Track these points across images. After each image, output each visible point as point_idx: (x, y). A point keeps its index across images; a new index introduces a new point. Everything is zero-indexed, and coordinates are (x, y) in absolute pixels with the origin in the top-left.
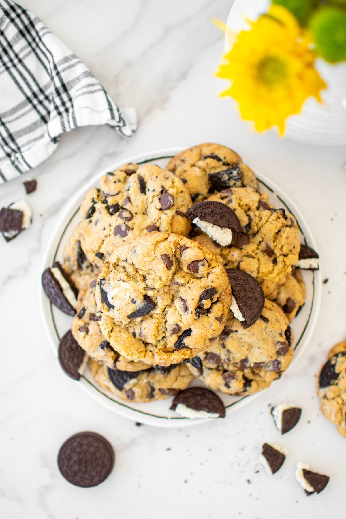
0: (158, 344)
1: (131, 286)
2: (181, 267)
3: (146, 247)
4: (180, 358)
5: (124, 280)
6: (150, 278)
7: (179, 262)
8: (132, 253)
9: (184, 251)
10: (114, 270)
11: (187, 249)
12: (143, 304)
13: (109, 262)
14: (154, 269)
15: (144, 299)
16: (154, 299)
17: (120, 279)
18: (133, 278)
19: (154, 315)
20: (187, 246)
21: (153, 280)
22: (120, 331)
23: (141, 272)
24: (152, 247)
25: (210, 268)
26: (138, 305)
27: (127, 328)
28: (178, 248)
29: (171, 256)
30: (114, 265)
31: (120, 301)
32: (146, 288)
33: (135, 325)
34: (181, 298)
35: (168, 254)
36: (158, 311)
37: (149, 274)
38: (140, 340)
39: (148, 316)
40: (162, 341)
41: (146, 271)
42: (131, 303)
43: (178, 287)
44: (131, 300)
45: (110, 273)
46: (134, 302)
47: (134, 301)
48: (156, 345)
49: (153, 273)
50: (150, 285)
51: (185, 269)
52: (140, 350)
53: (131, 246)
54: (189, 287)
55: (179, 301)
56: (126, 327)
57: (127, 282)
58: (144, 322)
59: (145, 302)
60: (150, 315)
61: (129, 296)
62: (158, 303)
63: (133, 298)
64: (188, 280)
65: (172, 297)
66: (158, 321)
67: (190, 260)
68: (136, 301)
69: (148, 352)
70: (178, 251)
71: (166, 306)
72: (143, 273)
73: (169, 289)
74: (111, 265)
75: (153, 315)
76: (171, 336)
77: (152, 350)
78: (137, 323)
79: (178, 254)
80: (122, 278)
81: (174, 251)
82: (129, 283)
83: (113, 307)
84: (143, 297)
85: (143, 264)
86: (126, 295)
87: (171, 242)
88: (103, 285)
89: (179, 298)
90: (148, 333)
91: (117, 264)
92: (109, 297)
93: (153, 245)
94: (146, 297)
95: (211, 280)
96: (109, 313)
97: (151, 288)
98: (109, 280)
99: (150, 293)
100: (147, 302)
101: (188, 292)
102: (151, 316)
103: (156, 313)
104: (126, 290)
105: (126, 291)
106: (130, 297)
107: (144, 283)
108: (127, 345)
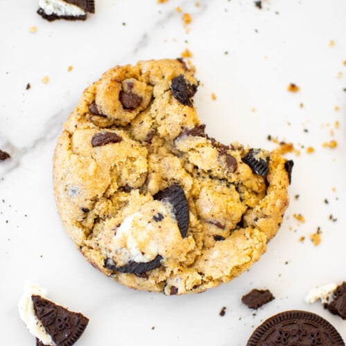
0: (247, 203)
1: (131, 214)
2: (124, 125)
3: (70, 168)
4: (281, 172)
5: (117, 223)
6: (127, 176)
7: (116, 125)
8: (75, 196)
9: (98, 108)
10: (97, 239)
11: (97, 102)
12: (168, 204)
13: (82, 245)
14: (113, 165)
15: (160, 200)
16: (165, 185)
17: (114, 232)
18: (119, 210)
19: (193, 192)
20: (91, 102)
21: (130, 172)
22: (206, 260)
23: (112, 191)
24: (74, 157)
25: (140, 78)
26: (168, 213)
27: (204, 247)
28: (90, 118)
29: (99, 132)
30: (88, 238)
31: (152, 241)
32: (142, 189)
33: (202, 231)
34: (176, 138)
35: (93, 134)
36: (188, 182)
37: (119, 178)
38: (232, 231)
39: (192, 205)
40: (242, 195)
41: (112, 182)
42: (160, 223)
43: (157, 139)
44: (154, 221)
45: (99, 246)
46: (159, 218)
47: (157, 216)
48: (247, 207)
49: (118, 169)
50: (138, 182)
51: (129, 116)
52: (248, 235)
53: (63, 197)
54: (162, 119)
55: (180, 142)
56: (201, 248)
57: (122, 221)
58: (201, 214)
59: (166, 199)
60: (191, 199)
61: (146, 223)
62: (174, 179)
63: (152, 217)
64: (149, 118)
65: (171, 155)
66: (205, 188)
67: (115, 101)
68: (160, 215)
69: (258, 223)
70: (95, 118)
71: (183, 167)
72: (114, 187)
73: (155, 155)
74: (87, 242)
75: (192, 195)
76: (238, 173)
77: (254, 217)
78: (200, 226)
79: (101, 121)
80: (113, 227)
81: (91, 125)
82: (125, 216)
83: (159, 257)
84: (156, 201)
85: (98, 181)
86: (144, 228)
87: (76, 126)
88: (115, 263)
89: (176, 142)
90: (222, 212)
91: (88, 231)
92: (139, 259)
93: (72, 155)
94: (158, 196)
95: (160, 79)
96: (167, 269)
97: (145, 182)
98: (110, 251)
99: (153, 186)
100: (166, 197)
101: (169, 122)
102: (195, 198)
103: (190, 188)
104: (135, 224)
105: (136, 225)
106: (149, 222)
107: (133, 192)
108: (232, 254)
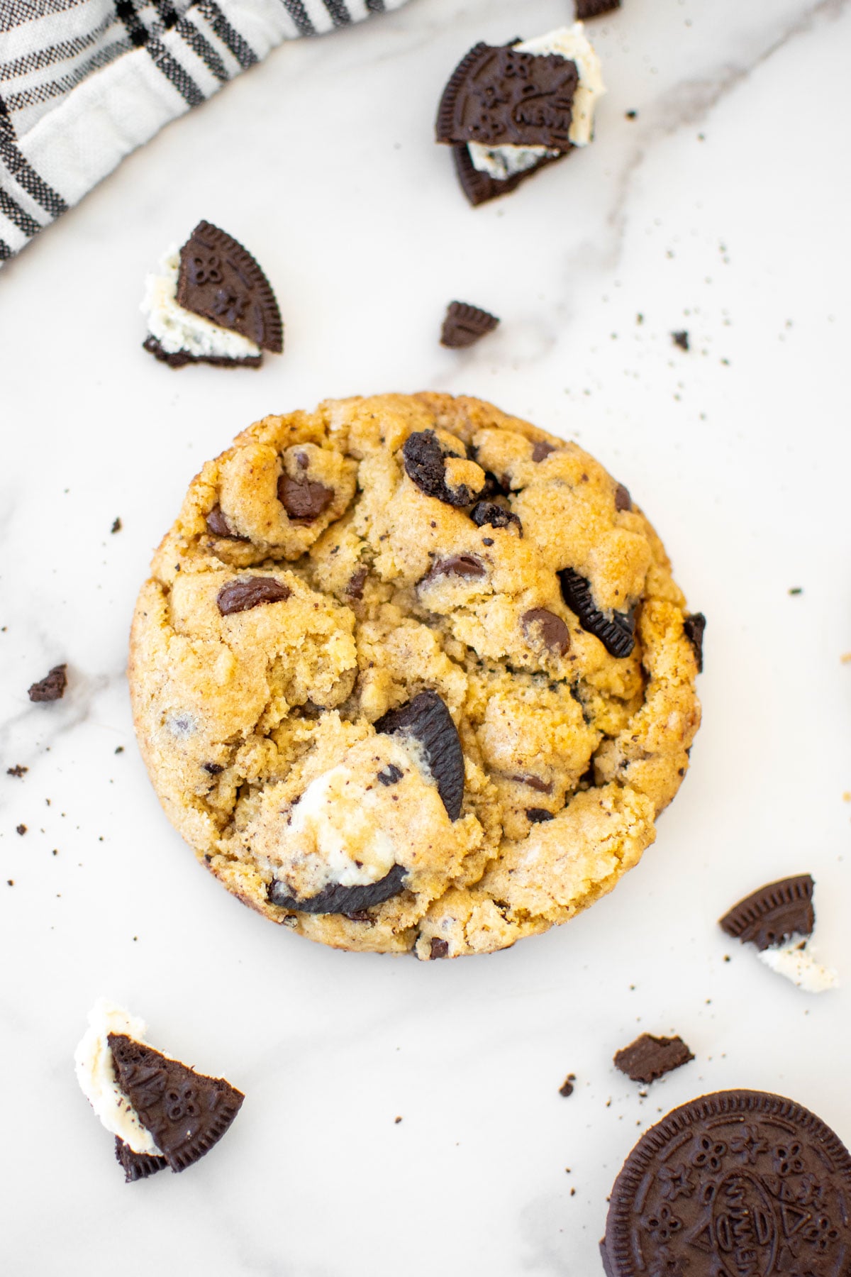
0: (602, 725)
1: (324, 771)
2: (294, 557)
3: (170, 669)
4: (675, 646)
5: (292, 797)
6: (308, 681)
7: (274, 558)
8: (186, 736)
9: (229, 521)
10: (245, 835)
11: (224, 508)
12: (412, 740)
13: (210, 853)
14: (273, 656)
15: (392, 732)
16: (401, 695)
17: (285, 816)
18: (294, 762)
19: (470, 709)
20: (210, 507)
21: (315, 669)
22: (510, 871)
23: (275, 718)
24: (179, 643)
25: (324, 442)
26: (413, 763)
27: (504, 838)
28: (211, 546)
29: (234, 577)
30: (225, 834)
31: (378, 833)
32: (348, 710)
33: (497, 801)
34: (422, 580)
35: (221, 585)
36: (455, 685)
37: (289, 685)
38: (569, 795)
39: (469, 738)
40: (588, 707)
41: (273, 696)
42: (394, 789)
43: (375, 586)
44: (381, 785)
45: (253, 853)
46: (392, 776)
47: (388, 772)
48: (602, 735)
49: (286, 663)
50: (336, 692)
51: (304, 536)
52: (609, 805)
53: (157, 740)
54: (382, 539)
55: (430, 590)
56: (498, 842)
57: (304, 789)
58: (491, 761)
59: (406, 728)
60: (466, 726)
61: (363, 790)
62: (423, 681)
63: (374, 776)
64: (352, 538)
65: (410, 621)
66: (498, 696)
67: (267, 503)
68: (392, 768)
69: (628, 774)
70: (222, 545)
71: (442, 649)
72: (278, 709)
73: (372, 624)
74: (223, 845)
75: (467, 716)
76: (573, 658)
77: (619, 758)
78: (492, 789)
79: (236, 552)
80: (283, 804)
81: (215, 562)
82: (310, 778)
83: (397, 870)
84: (383, 735)
85: (240, 696)
86: (357, 802)
87: (178, 568)
88: (294, 891)
89: (421, 590)
90: (541, 751)
91: (223, 818)
92: (350, 877)
93: (173, 638)
94: (385, 724)
95: (375, 445)
96: (419, 898)
97: (353, 691)
98: (280, 864)
99: (373, 700)
100: (405, 724)
101: (398, 545)
102: (475, 723)
103: (461, 698)
104: (334, 795)
105: (338, 796)
106: (369, 788)
107: (324, 717)
108: (573, 852)
